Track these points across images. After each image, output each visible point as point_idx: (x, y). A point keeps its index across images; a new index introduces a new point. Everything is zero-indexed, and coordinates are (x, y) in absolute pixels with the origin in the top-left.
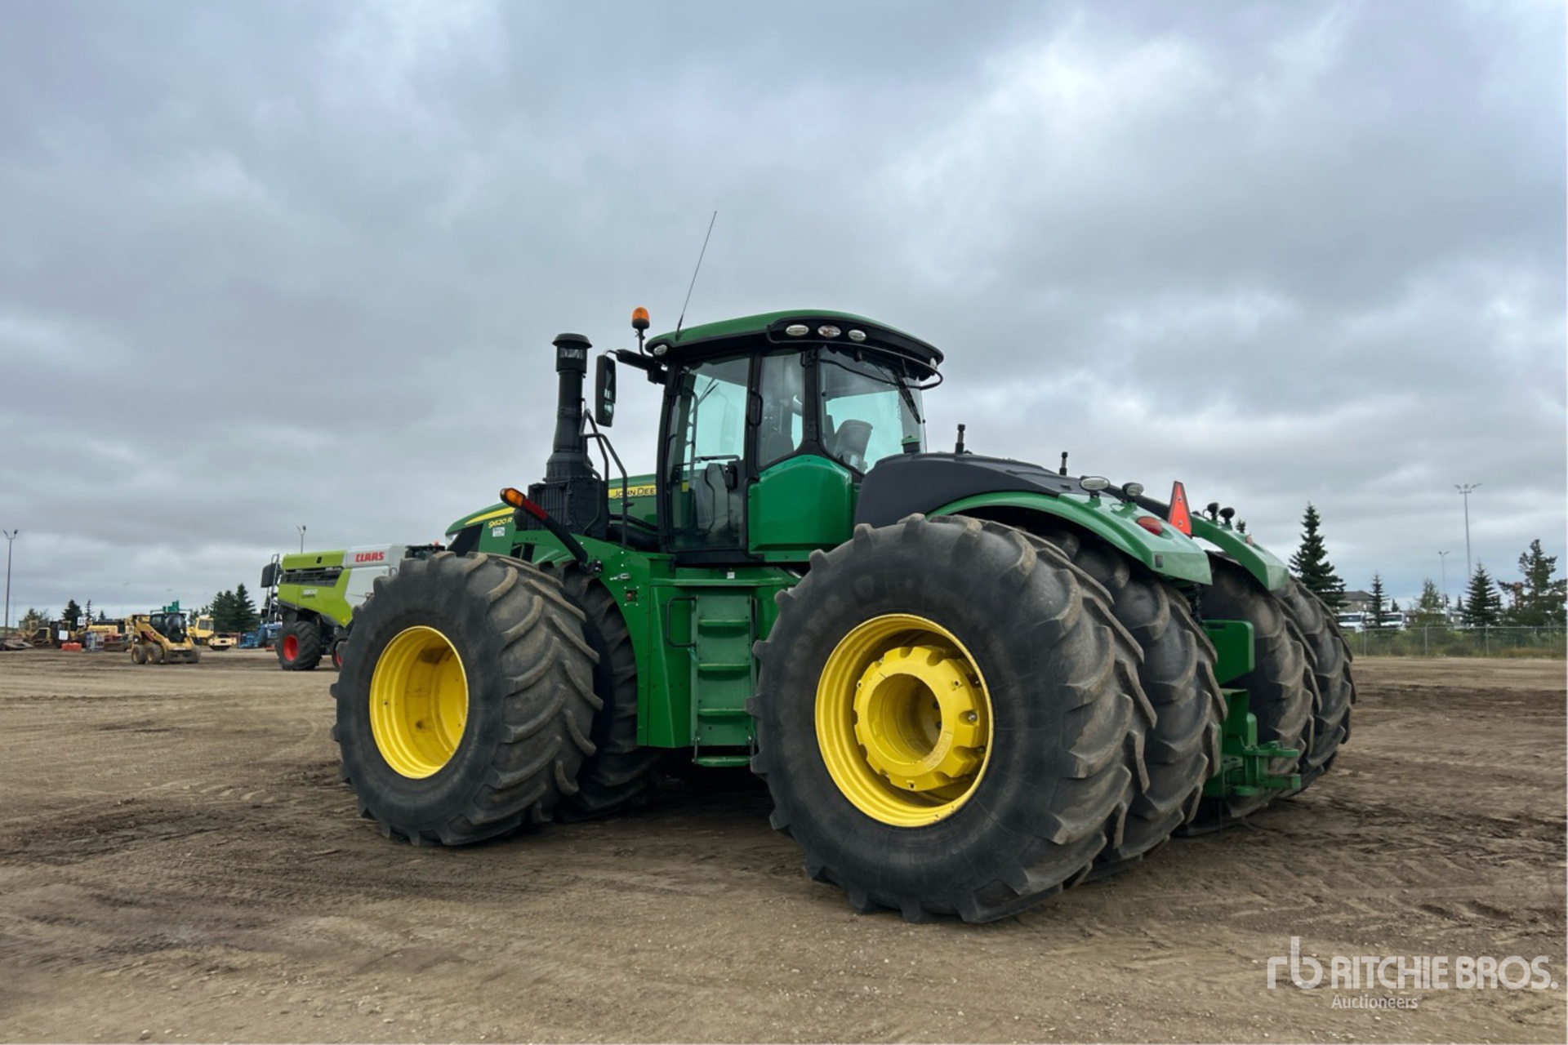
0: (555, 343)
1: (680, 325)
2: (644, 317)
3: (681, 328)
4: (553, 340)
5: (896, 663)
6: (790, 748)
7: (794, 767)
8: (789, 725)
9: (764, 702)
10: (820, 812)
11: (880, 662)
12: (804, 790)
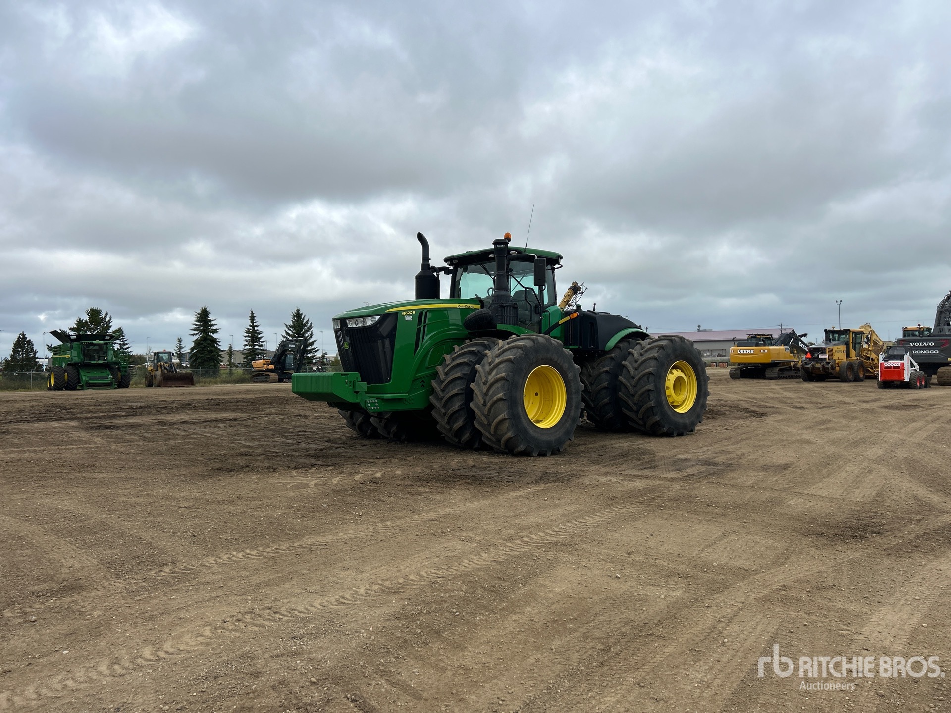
5: (677, 373)
6: (663, 398)
7: (664, 402)
8: (662, 391)
9: (656, 386)
10: (670, 414)
11: (672, 373)
12: (666, 408)
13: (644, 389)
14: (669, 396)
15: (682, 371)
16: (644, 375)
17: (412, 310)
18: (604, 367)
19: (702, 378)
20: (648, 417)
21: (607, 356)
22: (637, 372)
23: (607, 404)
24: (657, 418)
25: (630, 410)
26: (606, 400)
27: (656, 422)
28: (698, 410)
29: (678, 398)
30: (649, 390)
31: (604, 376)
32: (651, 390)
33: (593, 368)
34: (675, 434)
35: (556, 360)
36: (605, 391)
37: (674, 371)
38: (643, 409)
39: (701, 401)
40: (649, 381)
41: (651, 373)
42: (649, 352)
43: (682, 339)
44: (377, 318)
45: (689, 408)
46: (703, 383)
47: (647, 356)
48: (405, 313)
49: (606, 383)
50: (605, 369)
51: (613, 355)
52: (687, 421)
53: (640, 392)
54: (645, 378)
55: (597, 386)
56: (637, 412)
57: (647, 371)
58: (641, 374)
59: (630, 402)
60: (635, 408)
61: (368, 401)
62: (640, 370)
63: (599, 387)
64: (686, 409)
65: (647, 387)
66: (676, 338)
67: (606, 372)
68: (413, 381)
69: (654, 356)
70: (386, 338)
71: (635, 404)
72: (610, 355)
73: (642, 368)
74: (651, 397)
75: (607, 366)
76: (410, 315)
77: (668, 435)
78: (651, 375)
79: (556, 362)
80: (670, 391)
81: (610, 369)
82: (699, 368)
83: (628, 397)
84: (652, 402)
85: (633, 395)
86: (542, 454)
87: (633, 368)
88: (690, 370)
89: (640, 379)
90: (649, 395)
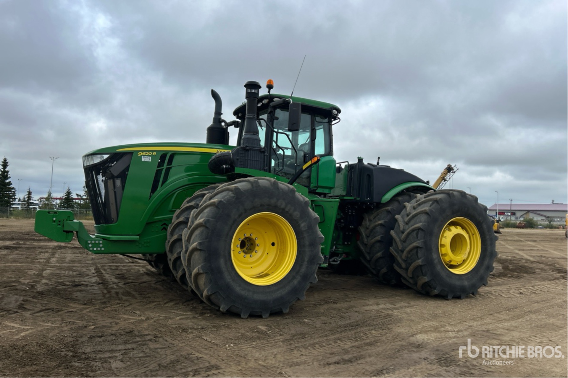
0: (245, 86)
1: (292, 94)
2: (271, 84)
3: (292, 96)
4: (245, 84)
5: (455, 230)
6: (435, 256)
7: (436, 261)
8: (434, 249)
9: (425, 243)
10: (443, 274)
11: (450, 230)
12: (438, 268)
13: (412, 246)
14: (445, 255)
15: (463, 228)
16: (413, 231)
17: (153, 151)
18: (379, 220)
19: (488, 237)
20: (418, 277)
21: (384, 208)
22: (407, 227)
23: (380, 258)
24: (426, 279)
25: (401, 267)
26: (379, 254)
27: (426, 283)
28: (482, 271)
29: (456, 259)
30: (417, 247)
31: (378, 229)
32: (420, 248)
33: (370, 221)
34: (449, 297)
35: (283, 206)
36: (378, 244)
37: (453, 228)
38: (411, 268)
39: (486, 262)
40: (417, 238)
41: (419, 229)
42: (422, 206)
43: (463, 194)
44: (106, 156)
45: (470, 269)
46: (489, 242)
47: (419, 209)
48: (142, 154)
49: (380, 237)
50: (380, 222)
51: (389, 208)
52: (466, 283)
53: (408, 249)
54: (414, 234)
55: (372, 239)
56: (407, 269)
57: (417, 225)
58: (410, 229)
59: (399, 259)
60: (404, 265)
61: (89, 242)
62: (410, 224)
63: (373, 241)
64: (466, 269)
65: (415, 244)
66: (454, 192)
67: (381, 225)
68: (148, 224)
69: (425, 210)
70: (117, 177)
71: (404, 261)
72: (387, 208)
73: (412, 222)
74: (420, 255)
75: (382, 219)
76: (148, 156)
77: (442, 297)
78: (420, 231)
79: (283, 209)
80: (446, 249)
81: (385, 222)
82: (485, 226)
83: (398, 253)
84: (420, 260)
85: (402, 251)
86: (254, 315)
87: (404, 221)
88: (473, 228)
89: (409, 234)
90: (417, 252)
